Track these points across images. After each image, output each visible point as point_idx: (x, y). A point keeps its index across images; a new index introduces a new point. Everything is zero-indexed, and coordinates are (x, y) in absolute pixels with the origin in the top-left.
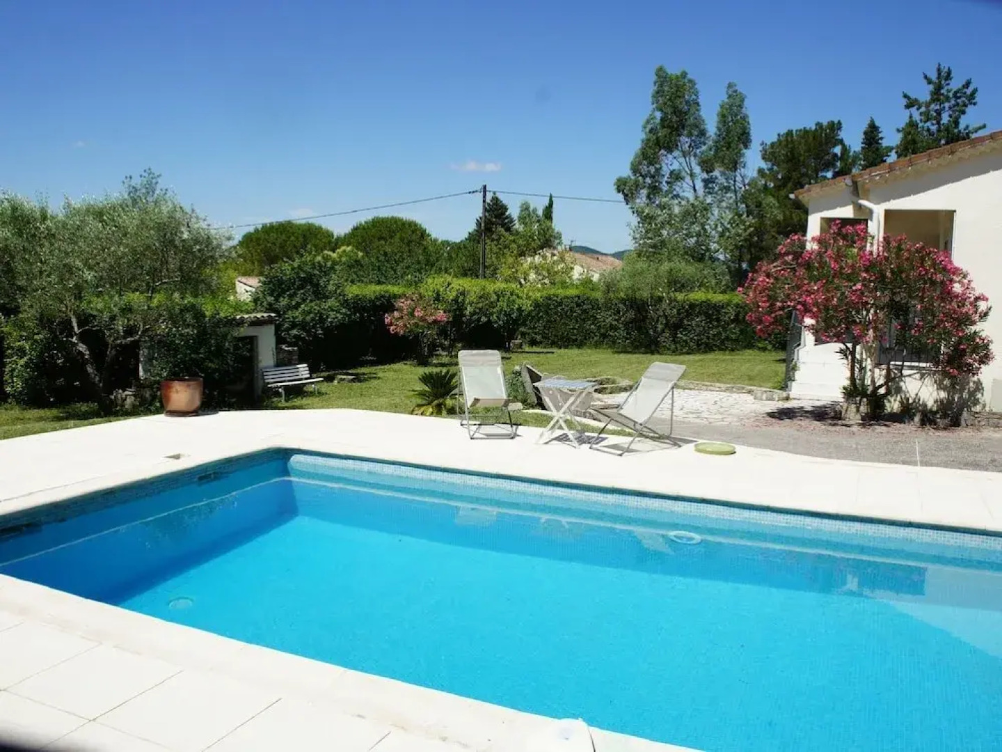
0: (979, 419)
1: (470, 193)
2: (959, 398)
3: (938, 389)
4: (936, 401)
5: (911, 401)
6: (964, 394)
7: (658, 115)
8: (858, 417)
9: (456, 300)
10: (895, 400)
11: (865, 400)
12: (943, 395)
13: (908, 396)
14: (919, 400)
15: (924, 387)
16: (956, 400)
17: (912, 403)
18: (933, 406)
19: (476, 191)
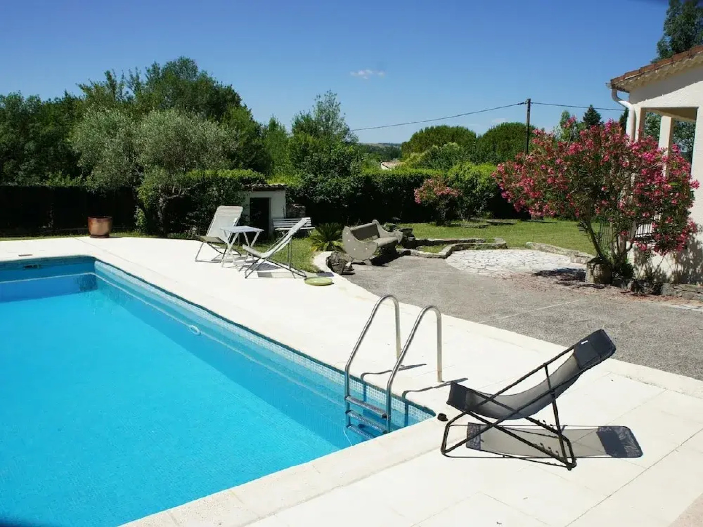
0: (677, 290)
1: (519, 104)
2: (692, 272)
3: (676, 263)
4: (674, 273)
5: (653, 271)
6: (697, 269)
7: (668, 39)
8: (592, 279)
9: (470, 181)
10: (641, 269)
11: (598, 266)
12: (680, 268)
13: (651, 266)
14: (660, 270)
15: (664, 259)
16: (690, 273)
17: (654, 273)
18: (671, 276)
19: (523, 103)
